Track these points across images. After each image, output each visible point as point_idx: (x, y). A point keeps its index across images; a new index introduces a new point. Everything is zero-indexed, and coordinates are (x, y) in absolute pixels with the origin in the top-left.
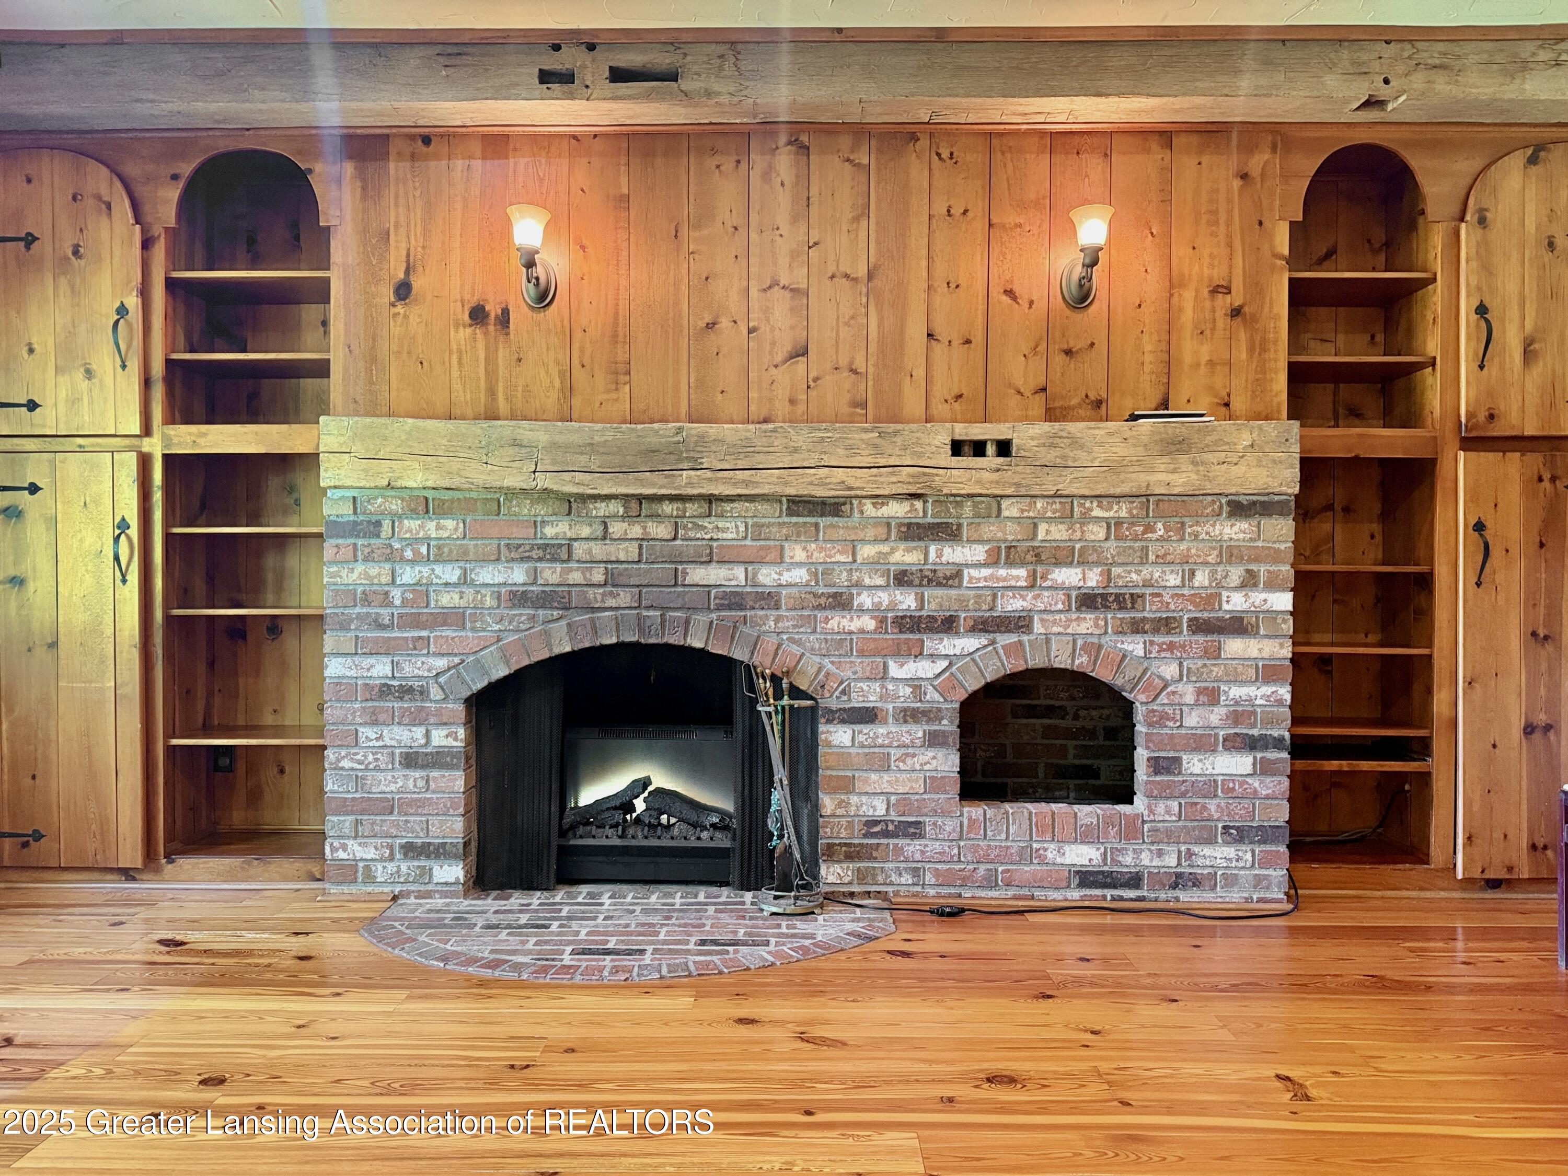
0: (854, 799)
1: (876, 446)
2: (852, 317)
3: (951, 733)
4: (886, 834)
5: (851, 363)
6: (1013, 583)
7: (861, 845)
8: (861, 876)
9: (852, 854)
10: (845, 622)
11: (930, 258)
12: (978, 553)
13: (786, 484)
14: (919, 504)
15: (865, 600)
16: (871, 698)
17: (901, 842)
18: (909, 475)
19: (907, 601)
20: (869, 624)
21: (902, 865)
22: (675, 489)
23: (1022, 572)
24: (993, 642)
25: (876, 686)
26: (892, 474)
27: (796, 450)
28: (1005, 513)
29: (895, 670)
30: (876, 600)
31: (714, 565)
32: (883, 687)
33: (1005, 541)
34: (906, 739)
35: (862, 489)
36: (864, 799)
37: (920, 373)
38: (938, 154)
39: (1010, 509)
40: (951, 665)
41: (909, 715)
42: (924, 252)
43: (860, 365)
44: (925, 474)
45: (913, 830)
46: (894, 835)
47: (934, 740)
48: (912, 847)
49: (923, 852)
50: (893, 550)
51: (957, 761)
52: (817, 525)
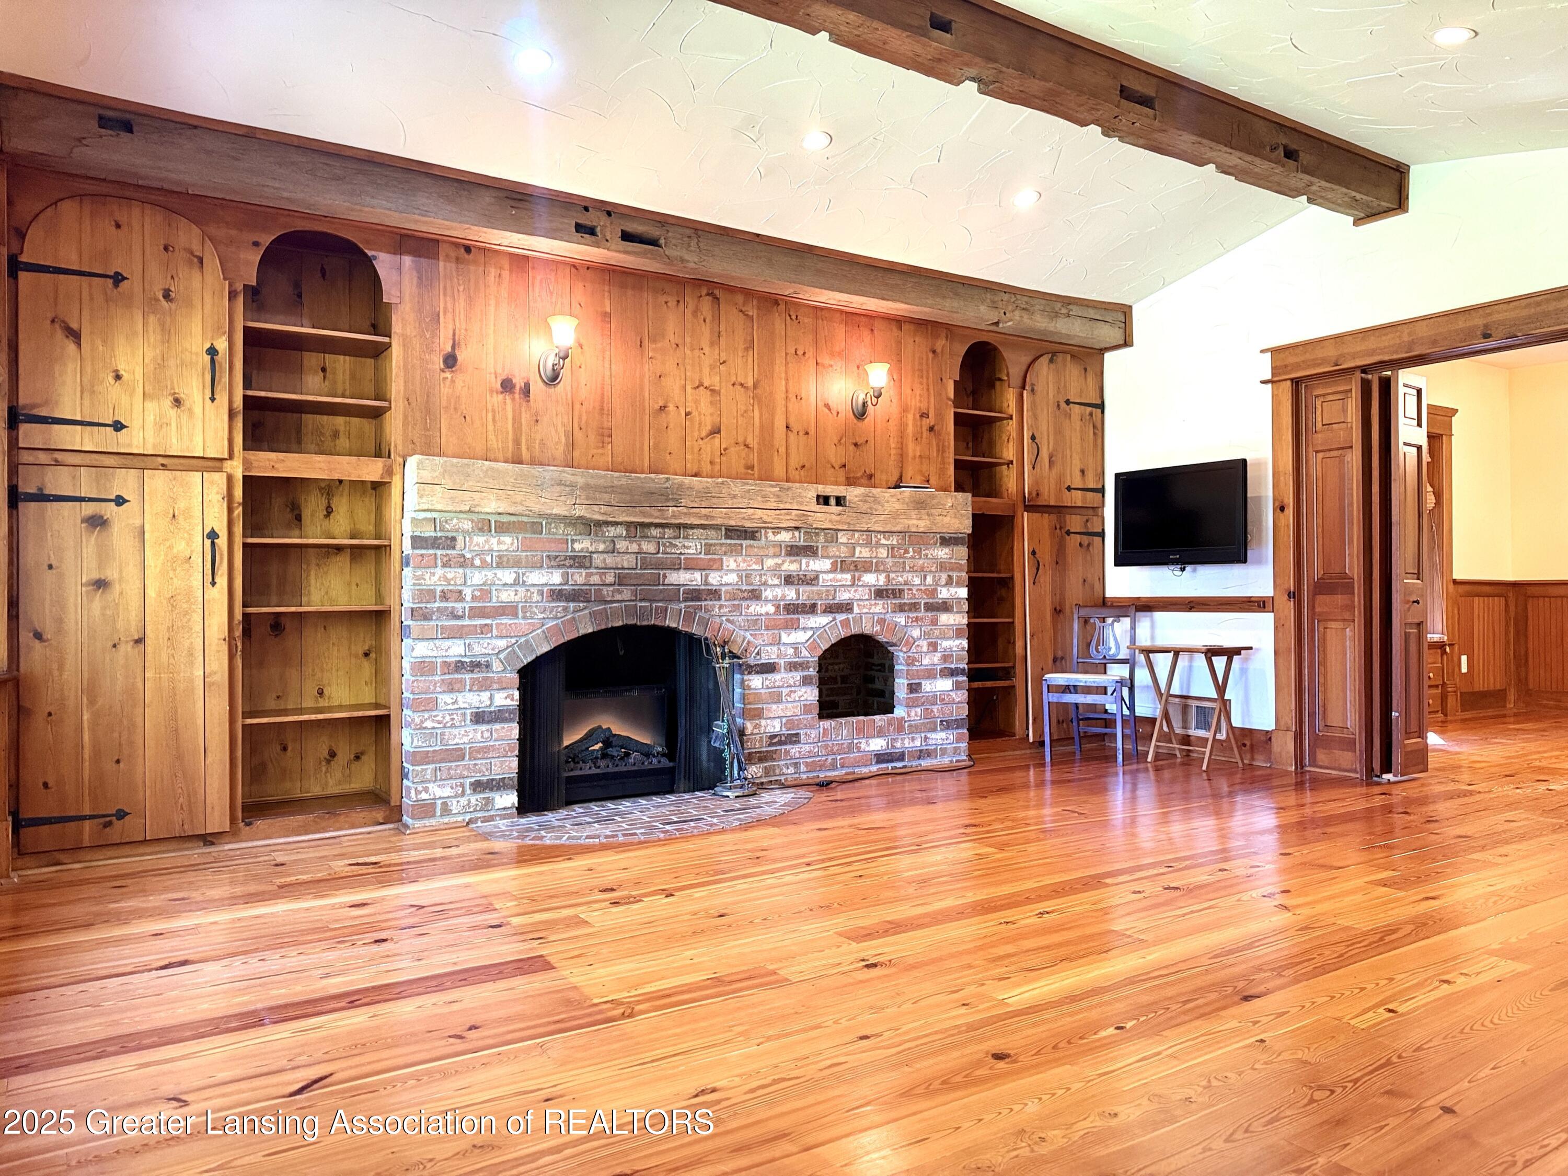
0: (763, 722)
1: (778, 496)
2: (746, 411)
3: (815, 676)
4: (781, 743)
5: (745, 441)
6: (844, 583)
7: (767, 751)
8: (767, 771)
9: (763, 757)
10: (758, 608)
11: (787, 380)
12: (826, 564)
13: (730, 518)
14: (797, 533)
15: (768, 594)
16: (773, 657)
17: (788, 747)
18: (796, 515)
19: (790, 594)
20: (771, 609)
21: (788, 762)
22: (665, 519)
23: (848, 576)
24: (834, 619)
25: (775, 648)
26: (787, 514)
27: (735, 497)
28: (840, 540)
29: (785, 638)
30: (775, 593)
31: (682, 571)
32: (779, 649)
33: (840, 557)
34: (791, 682)
35: (771, 523)
36: (769, 721)
37: (782, 450)
38: (790, 316)
39: (842, 537)
40: (814, 634)
41: (793, 666)
42: (783, 375)
43: (750, 441)
44: (804, 515)
45: (794, 739)
46: (785, 743)
47: (806, 681)
48: (794, 750)
49: (800, 752)
50: (784, 562)
51: (817, 694)
52: (741, 545)
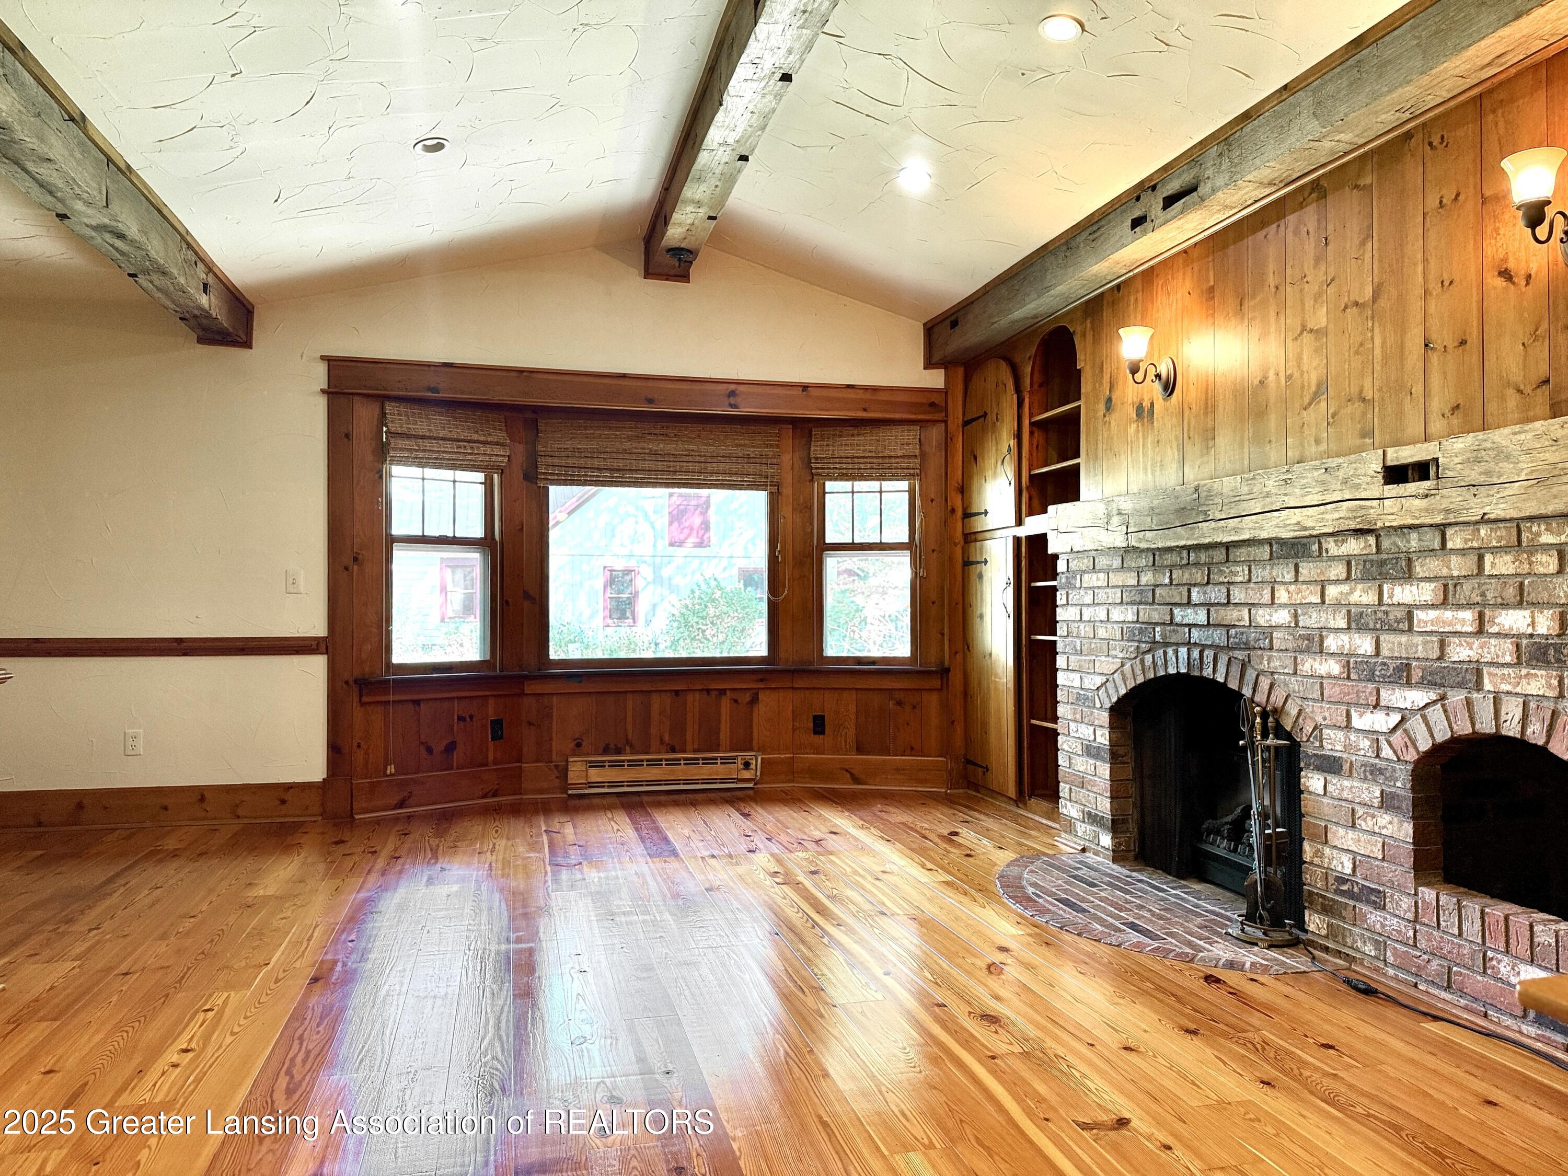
0: (1327, 851)
1: (1323, 483)
2: (1361, 344)
3: (1405, 798)
4: (1350, 894)
5: (1361, 392)
6: (1459, 628)
7: (1333, 900)
8: (1333, 932)
9: (1327, 907)
10: (1316, 665)
11: (1425, 260)
12: (1426, 592)
14: (1372, 540)
15: (1332, 643)
16: (1339, 748)
17: (1365, 908)
19: (1364, 644)
20: (1334, 667)
21: (1367, 934)
23: (1468, 615)
24: (1443, 698)
25: (1341, 735)
28: (1450, 545)
29: (1358, 722)
30: (1340, 643)
31: (1231, 607)
32: (1347, 737)
33: (1452, 577)
34: (1365, 797)
35: (1313, 528)
36: (1335, 852)
37: (1418, 389)
38: (1430, 144)
39: (1455, 540)
40: (1403, 720)
41: (1373, 772)
43: (1368, 395)
44: (1362, 508)
45: (1376, 900)
46: (1358, 899)
47: (1387, 802)
48: (1374, 917)
49: (1383, 926)
50: (1352, 591)
51: (1411, 831)
52: (1295, 566)
